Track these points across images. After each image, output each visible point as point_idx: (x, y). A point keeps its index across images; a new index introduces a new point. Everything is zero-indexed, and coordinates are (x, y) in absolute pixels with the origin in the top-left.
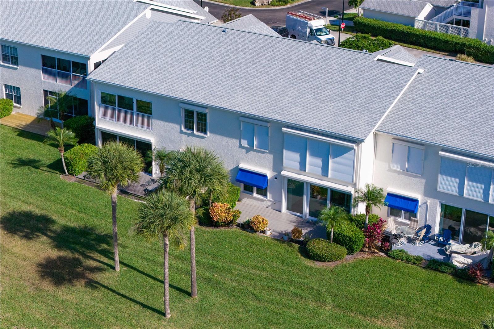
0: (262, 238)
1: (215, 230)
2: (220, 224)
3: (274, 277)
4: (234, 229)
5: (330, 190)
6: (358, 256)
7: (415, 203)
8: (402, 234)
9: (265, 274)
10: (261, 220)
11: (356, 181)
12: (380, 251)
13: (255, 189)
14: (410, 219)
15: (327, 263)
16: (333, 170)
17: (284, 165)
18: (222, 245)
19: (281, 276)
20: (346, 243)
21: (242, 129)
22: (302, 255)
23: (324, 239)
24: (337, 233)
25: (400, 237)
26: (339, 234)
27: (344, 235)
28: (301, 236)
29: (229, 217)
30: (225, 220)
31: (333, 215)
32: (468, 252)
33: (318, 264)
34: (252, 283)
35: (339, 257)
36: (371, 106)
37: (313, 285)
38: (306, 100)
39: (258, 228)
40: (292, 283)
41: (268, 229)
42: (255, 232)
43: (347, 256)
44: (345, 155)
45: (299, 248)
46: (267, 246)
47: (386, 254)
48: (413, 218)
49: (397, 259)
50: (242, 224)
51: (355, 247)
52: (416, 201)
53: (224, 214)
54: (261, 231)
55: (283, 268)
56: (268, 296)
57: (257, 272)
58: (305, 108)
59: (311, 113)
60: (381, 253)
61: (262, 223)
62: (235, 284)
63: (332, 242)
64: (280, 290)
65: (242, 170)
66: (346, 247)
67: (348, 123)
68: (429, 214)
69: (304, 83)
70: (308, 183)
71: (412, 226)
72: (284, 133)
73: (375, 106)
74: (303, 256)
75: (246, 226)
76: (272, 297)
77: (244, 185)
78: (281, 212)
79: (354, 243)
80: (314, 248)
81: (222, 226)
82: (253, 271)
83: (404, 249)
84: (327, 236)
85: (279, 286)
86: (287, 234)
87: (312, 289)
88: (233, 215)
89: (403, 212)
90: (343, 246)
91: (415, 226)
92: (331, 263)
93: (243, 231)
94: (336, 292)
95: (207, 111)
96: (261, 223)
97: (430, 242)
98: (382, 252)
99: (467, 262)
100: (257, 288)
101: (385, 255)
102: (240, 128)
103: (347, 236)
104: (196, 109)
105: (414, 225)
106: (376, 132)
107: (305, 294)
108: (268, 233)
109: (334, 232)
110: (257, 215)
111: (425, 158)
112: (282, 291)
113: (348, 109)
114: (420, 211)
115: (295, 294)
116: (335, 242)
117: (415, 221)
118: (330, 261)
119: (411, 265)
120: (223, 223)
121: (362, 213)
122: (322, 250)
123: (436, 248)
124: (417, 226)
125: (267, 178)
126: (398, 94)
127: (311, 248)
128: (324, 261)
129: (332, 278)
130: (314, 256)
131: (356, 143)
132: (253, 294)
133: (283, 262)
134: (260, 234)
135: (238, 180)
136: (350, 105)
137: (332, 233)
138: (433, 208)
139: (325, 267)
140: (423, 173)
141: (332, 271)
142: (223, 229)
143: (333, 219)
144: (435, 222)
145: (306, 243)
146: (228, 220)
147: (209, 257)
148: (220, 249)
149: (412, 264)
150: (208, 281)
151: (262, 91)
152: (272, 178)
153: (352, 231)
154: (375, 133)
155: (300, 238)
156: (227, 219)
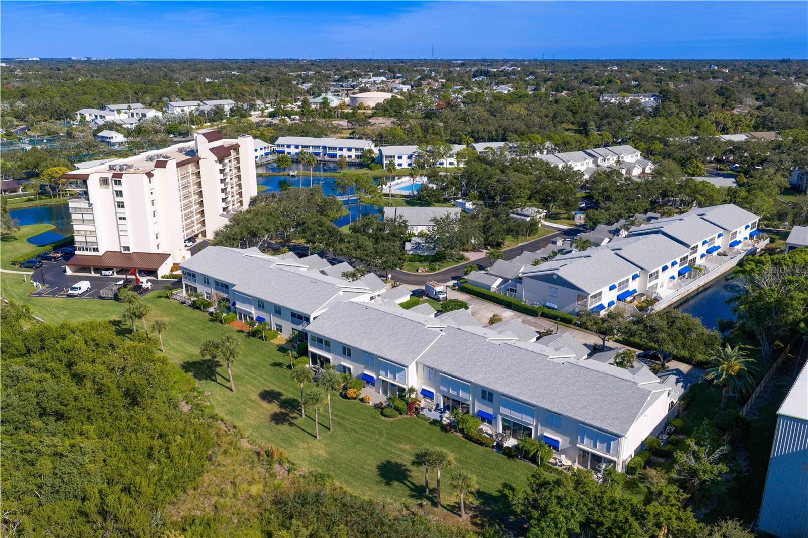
0: (368, 405)
1: (349, 400)
3: (366, 424)
4: (357, 401)
5: (397, 386)
6: (404, 416)
9: (363, 422)
11: (407, 383)
12: (414, 415)
13: (369, 383)
16: (398, 378)
17: (380, 373)
22: (380, 414)
23: (391, 408)
25: (425, 408)
27: (398, 407)
34: (357, 425)
35: (395, 416)
37: (381, 428)
39: (367, 401)
42: (365, 403)
43: (398, 416)
44: (403, 372)
45: (381, 411)
47: (417, 416)
48: (432, 400)
49: (420, 418)
50: (360, 399)
51: (402, 412)
52: (433, 393)
55: (371, 420)
61: (369, 399)
62: (349, 426)
63: (394, 409)
64: (367, 429)
65: (365, 374)
68: (438, 399)
70: (389, 382)
76: (362, 432)
77: (366, 381)
78: (379, 393)
80: (386, 412)
81: (352, 399)
82: (358, 421)
83: (425, 414)
86: (378, 404)
88: (357, 395)
89: (428, 397)
90: (398, 411)
92: (391, 419)
93: (360, 402)
94: (389, 431)
95: (350, 348)
97: (437, 411)
99: (448, 422)
102: (364, 356)
104: (347, 347)
105: (433, 403)
108: (370, 403)
110: (367, 394)
111: (435, 375)
114: (435, 397)
115: (372, 432)
122: (389, 412)
123: (439, 414)
125: (374, 379)
129: (391, 425)
130: (385, 415)
131: (406, 367)
132: (355, 430)
133: (372, 416)
135: (362, 378)
137: (393, 406)
138: (440, 397)
139: (388, 420)
140: (435, 381)
141: (391, 422)
144: (441, 403)
145: (384, 409)
146: (354, 396)
147: (343, 412)
148: (348, 410)
149: (425, 421)
153: (402, 405)
154: (415, 363)
155: (382, 407)
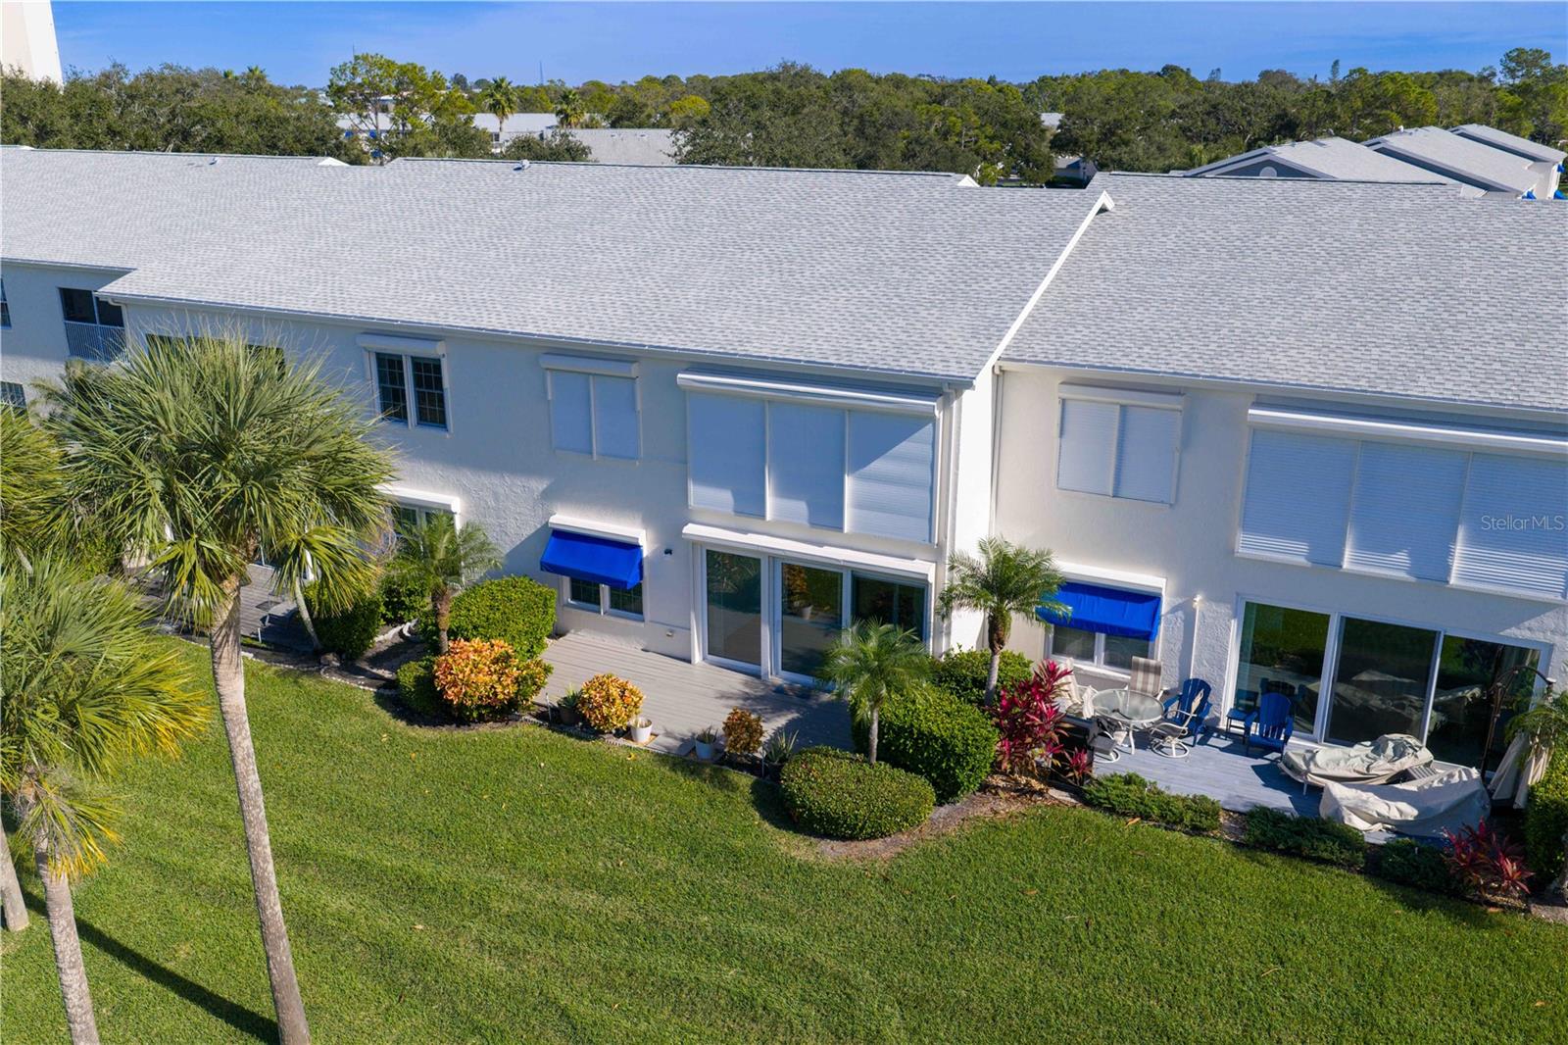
0: (622, 753)
1: (459, 734)
2: (475, 715)
3: (657, 923)
4: (526, 729)
5: (850, 577)
6: (974, 810)
7: (1148, 605)
8: (1114, 716)
9: (619, 907)
10: (615, 692)
11: (942, 536)
12: (1050, 785)
13: (605, 591)
14: (1126, 665)
15: (862, 845)
16: (859, 505)
17: (691, 502)
18: (469, 792)
19: (686, 917)
20: (928, 762)
21: (550, 398)
22: (765, 817)
23: (844, 748)
24: (891, 723)
25: (1114, 726)
26: (901, 729)
27: (920, 733)
28: (759, 743)
29: (504, 687)
30: (488, 697)
31: (877, 656)
32: (1380, 773)
33: (831, 852)
34: (566, 956)
35: (906, 820)
36: (975, 287)
37: (816, 953)
38: (756, 290)
39: (606, 719)
40: (730, 947)
41: (641, 720)
42: (597, 734)
43: (934, 809)
44: (904, 447)
45: (754, 788)
46: (638, 786)
47: (1077, 793)
48: (1142, 660)
49: (1124, 814)
50: (553, 709)
51: (961, 777)
52: (1148, 600)
53: (487, 678)
54: (617, 730)
55: (695, 876)
56: (627, 1018)
57: (592, 898)
58: (753, 309)
59: (773, 321)
60: (1053, 792)
61: (618, 701)
62: (492, 966)
63: (874, 761)
64: (679, 983)
65: (561, 535)
66: (928, 776)
67: (903, 336)
68: (1199, 641)
69: (748, 253)
70: (774, 557)
71: (1139, 685)
72: (684, 392)
73: (988, 287)
74: (772, 822)
75: (565, 716)
76: (643, 1026)
77: (573, 581)
78: (689, 662)
79: (959, 760)
80: (811, 788)
81: (481, 719)
82: (573, 898)
83: (1139, 774)
84: (857, 738)
85: (675, 965)
86: (706, 738)
87: (815, 970)
88: (517, 678)
89: (1101, 638)
90: (919, 772)
91: (1150, 688)
92: (877, 844)
93: (556, 735)
94: (920, 982)
95: (438, 350)
96: (613, 703)
97: (1212, 741)
98: (1058, 788)
99: (1401, 812)
100: (584, 982)
101: (1073, 801)
102: (546, 393)
103: (931, 733)
104: (406, 349)
105: (1145, 683)
106: (1001, 363)
107: (785, 1001)
108: (644, 737)
109: (880, 723)
110: (600, 675)
111: (1186, 443)
112: (690, 990)
113: (896, 300)
114: (1165, 635)
116: (887, 761)
117: (1147, 669)
118: (872, 837)
119: (1185, 838)
120: (485, 707)
121: (965, 650)
122: (840, 793)
123: (1245, 763)
124: (1156, 684)
125: (641, 553)
126: (1059, 252)
127: (800, 789)
128: (852, 838)
129: (894, 910)
130: (811, 819)
131: (940, 399)
132: (564, 1013)
133: (694, 851)
134: (614, 740)
135: (548, 567)
136: (902, 290)
137: (875, 726)
138: (1214, 619)
139: (859, 864)
140: (1177, 500)
141: (886, 880)
142: (485, 729)
143: (878, 673)
144: (1222, 668)
145: (779, 769)
146: (500, 696)
147: (410, 842)
148: (461, 810)
149: (1186, 833)
150: (384, 952)
151: (614, 281)
152: (654, 552)
153: (948, 714)
154: (997, 371)
155: (755, 750)
156: (495, 694)
